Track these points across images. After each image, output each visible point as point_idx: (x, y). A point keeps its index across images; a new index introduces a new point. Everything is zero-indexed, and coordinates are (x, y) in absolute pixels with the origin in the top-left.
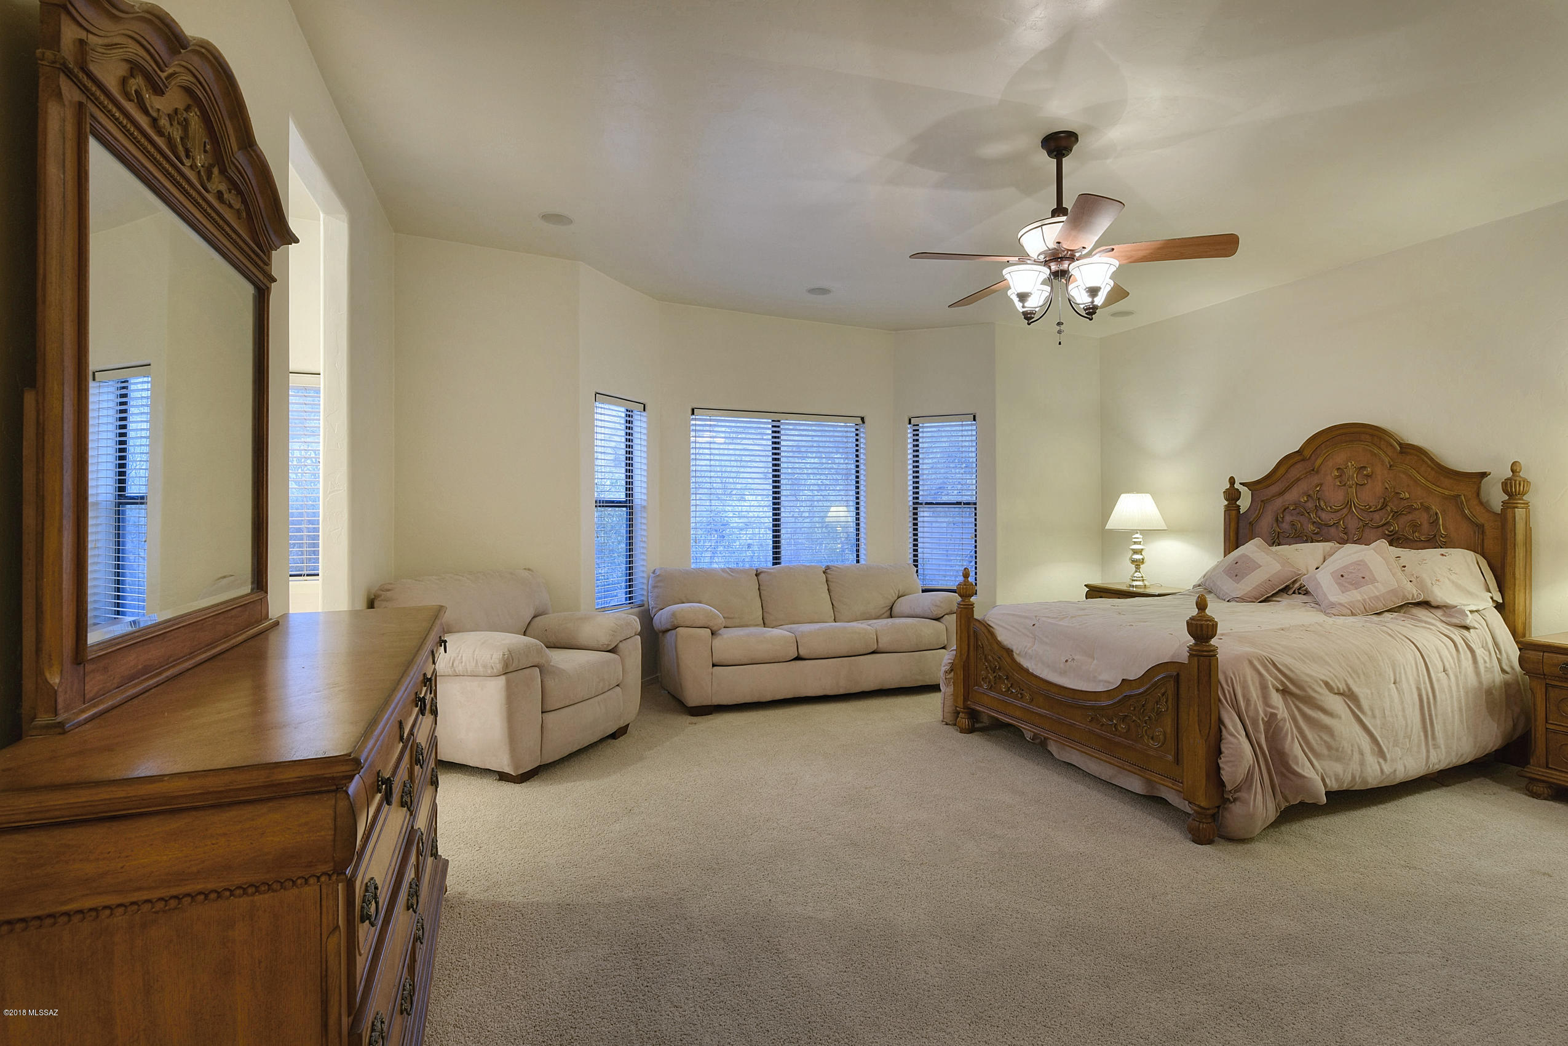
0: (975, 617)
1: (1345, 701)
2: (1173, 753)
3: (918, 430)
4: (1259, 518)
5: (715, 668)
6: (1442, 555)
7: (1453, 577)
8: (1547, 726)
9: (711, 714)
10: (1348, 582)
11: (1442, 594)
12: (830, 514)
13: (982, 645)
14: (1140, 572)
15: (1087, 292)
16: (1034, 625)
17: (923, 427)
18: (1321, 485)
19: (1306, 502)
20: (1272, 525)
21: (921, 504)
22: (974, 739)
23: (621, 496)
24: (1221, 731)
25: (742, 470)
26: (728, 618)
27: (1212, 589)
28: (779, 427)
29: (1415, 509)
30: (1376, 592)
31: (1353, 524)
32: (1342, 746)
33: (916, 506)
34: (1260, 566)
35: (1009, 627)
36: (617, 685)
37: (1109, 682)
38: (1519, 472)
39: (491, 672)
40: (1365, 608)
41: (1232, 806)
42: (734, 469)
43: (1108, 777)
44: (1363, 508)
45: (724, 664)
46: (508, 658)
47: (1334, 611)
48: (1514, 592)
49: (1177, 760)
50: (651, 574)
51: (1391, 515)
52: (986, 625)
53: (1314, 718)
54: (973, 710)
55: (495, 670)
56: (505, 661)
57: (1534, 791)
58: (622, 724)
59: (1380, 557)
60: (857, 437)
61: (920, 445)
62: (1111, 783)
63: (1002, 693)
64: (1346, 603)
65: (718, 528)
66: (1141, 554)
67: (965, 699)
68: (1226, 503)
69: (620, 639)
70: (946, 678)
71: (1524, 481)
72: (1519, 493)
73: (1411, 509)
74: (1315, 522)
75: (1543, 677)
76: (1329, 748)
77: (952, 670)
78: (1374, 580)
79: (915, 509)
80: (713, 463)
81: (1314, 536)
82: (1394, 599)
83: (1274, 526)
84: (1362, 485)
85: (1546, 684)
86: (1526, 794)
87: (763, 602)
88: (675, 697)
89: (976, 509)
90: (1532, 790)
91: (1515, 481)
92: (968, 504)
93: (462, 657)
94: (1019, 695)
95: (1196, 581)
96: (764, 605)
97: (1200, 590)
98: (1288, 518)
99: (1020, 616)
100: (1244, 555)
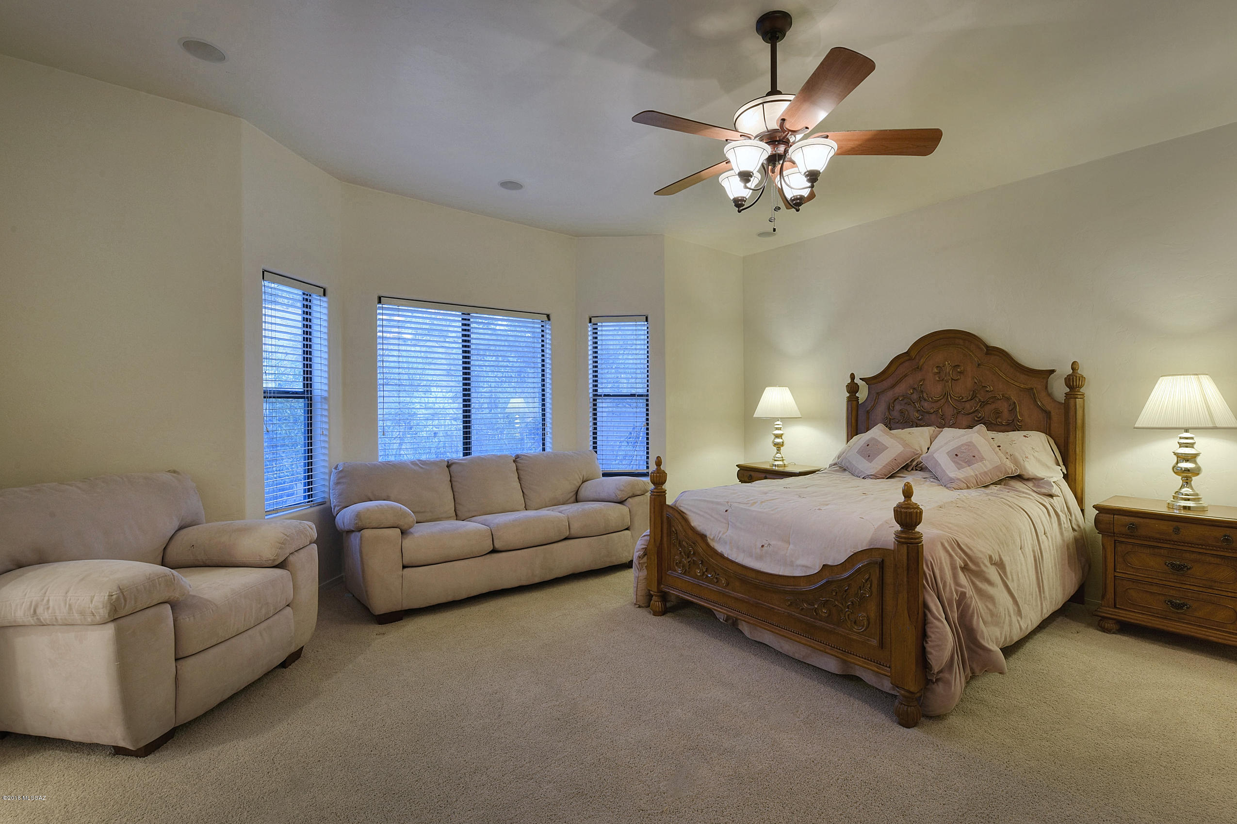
0: (667, 503)
1: (997, 569)
2: (878, 638)
3: (597, 329)
4: (874, 407)
5: (406, 570)
6: (1025, 436)
7: (1036, 454)
8: (1115, 575)
9: (402, 620)
10: (961, 460)
11: (1033, 468)
12: (510, 405)
13: (676, 530)
14: (780, 453)
15: (807, 176)
16: (726, 511)
17: (602, 326)
18: (924, 380)
19: (912, 394)
20: (885, 413)
21: (601, 396)
22: (667, 621)
23: (299, 387)
24: (925, 615)
25: (427, 367)
26: (419, 512)
27: (847, 467)
28: (469, 320)
29: (998, 399)
30: (984, 468)
31: (949, 411)
32: (999, 612)
33: (595, 398)
34: (887, 448)
35: (701, 513)
36: (287, 606)
37: (807, 567)
38: (1078, 370)
39: (92, 620)
40: (976, 481)
41: (935, 686)
42: (420, 366)
43: (802, 657)
44: (957, 398)
45: (414, 565)
46: (118, 599)
47: (954, 485)
48: (1075, 465)
49: (882, 645)
50: (333, 470)
51: (980, 404)
52: (679, 511)
53: (981, 589)
54: (665, 593)
55: (98, 617)
56: (111, 604)
57: (1106, 627)
58: (293, 649)
59: (983, 439)
60: (543, 333)
61: (598, 342)
62: (805, 663)
63: (696, 577)
64: (963, 478)
65: (405, 419)
66: (782, 438)
67: (659, 582)
68: (848, 395)
69: (288, 551)
70: (639, 563)
71: (1082, 377)
72: (1079, 386)
73: (995, 399)
74: (919, 410)
75: (1113, 534)
76: (992, 615)
77: (645, 555)
78: (982, 459)
79: (595, 400)
80: (401, 359)
81: (918, 422)
82: (999, 474)
83: (887, 414)
84: (957, 380)
85: (1115, 540)
86: (1100, 630)
87: (455, 494)
88: (359, 601)
89: (647, 400)
90: (1104, 626)
91: (1076, 377)
92: (642, 396)
93: (48, 601)
94: (714, 579)
95: (831, 462)
96: (456, 497)
97: (836, 468)
98: (898, 407)
99: (712, 502)
100: (873, 439)
